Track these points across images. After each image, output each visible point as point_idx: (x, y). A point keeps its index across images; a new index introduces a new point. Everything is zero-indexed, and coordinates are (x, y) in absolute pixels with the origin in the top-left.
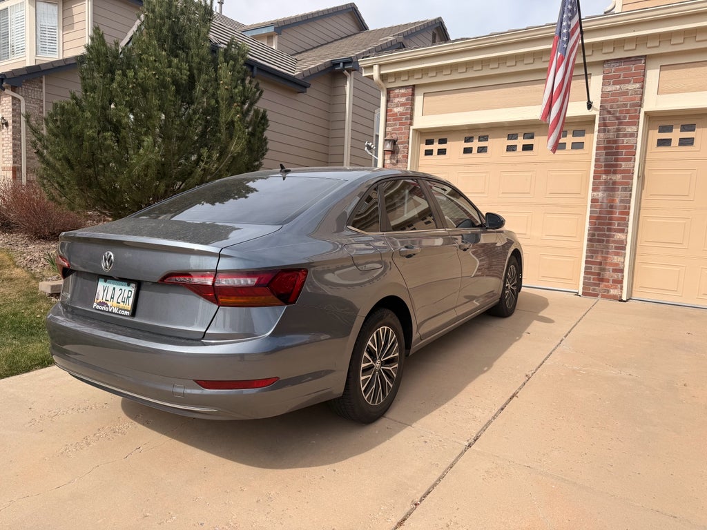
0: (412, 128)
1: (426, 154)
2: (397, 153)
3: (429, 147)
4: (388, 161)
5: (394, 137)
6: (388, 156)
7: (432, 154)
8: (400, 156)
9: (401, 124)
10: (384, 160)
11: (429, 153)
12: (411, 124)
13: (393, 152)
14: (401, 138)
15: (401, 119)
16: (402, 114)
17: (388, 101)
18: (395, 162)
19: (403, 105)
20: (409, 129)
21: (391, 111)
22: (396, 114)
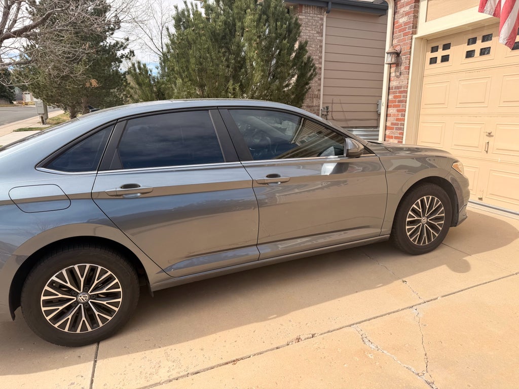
0: (414, 36)
1: (431, 63)
2: (401, 66)
3: (434, 55)
4: (393, 74)
5: (398, 49)
6: (393, 69)
7: (436, 62)
8: (402, 68)
9: (405, 35)
10: (390, 73)
11: (433, 61)
12: (414, 33)
13: (397, 64)
14: (405, 49)
15: (404, 30)
16: (406, 24)
17: (395, 13)
18: (398, 74)
19: (407, 14)
20: (412, 39)
21: (398, 22)
22: (401, 25)
